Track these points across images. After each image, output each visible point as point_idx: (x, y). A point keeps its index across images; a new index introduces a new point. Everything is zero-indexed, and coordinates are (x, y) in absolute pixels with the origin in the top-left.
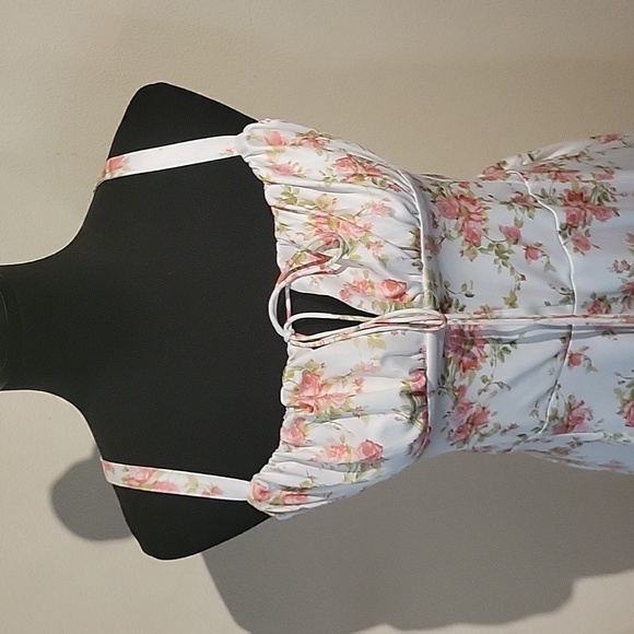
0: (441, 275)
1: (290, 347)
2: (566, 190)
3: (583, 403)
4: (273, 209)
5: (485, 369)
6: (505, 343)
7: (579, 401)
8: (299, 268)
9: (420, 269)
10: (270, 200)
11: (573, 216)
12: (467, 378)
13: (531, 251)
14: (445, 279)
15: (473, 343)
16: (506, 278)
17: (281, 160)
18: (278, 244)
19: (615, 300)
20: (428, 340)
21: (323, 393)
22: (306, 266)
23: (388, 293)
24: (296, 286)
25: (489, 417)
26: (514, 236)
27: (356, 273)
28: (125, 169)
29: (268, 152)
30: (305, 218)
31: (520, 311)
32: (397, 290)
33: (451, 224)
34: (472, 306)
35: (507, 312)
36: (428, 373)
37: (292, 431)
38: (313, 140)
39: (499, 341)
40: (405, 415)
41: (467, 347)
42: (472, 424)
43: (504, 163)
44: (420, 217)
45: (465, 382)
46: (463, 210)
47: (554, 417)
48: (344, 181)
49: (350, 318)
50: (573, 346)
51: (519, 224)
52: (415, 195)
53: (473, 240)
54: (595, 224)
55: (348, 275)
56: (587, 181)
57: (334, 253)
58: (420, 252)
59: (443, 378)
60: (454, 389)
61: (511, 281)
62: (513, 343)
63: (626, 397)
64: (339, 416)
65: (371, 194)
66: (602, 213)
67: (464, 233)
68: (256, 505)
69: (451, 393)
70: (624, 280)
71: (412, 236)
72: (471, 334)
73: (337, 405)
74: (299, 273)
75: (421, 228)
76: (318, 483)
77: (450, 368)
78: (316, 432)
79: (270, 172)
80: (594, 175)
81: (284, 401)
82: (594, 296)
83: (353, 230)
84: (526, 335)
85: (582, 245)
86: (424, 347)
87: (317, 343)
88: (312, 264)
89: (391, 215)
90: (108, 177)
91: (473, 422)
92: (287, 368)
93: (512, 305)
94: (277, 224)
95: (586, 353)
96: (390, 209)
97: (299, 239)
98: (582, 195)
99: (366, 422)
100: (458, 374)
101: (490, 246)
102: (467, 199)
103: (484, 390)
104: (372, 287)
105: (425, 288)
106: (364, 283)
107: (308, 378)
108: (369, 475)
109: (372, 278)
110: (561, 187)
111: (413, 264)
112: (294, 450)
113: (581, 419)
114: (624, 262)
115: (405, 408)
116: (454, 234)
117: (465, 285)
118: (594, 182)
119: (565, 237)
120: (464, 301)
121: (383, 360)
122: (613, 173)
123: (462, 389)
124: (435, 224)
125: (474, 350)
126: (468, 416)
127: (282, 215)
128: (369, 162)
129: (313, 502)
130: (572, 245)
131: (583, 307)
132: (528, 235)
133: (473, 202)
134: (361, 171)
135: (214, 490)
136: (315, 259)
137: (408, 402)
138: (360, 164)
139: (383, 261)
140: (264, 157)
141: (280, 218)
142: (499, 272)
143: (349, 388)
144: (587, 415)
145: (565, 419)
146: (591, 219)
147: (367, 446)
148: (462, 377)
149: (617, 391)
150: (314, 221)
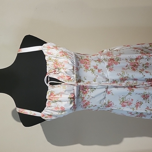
0: (79, 75)
1: (49, 88)
2: (110, 58)
3: (111, 101)
4: (47, 61)
5: (89, 94)
6: (93, 89)
7: (110, 101)
8: (51, 73)
9: (74, 74)
10: (46, 59)
11: (109, 64)
12: (85, 95)
13: (99, 71)
14: (80, 76)
15: (86, 89)
16: (93, 76)
17: (49, 51)
18: (47, 68)
19: (119, 81)
20: (75, 88)
21: (54, 97)
22: (52, 72)
23: (67, 78)
24: (50, 76)
25: (90, 103)
26: (96, 68)
27: (62, 74)
28: (21, 52)
29: (47, 50)
30: (52, 63)
31: (96, 83)
32: (69, 78)
33: (82, 65)
34: (86, 81)
35: (94, 83)
36: (75, 94)
37: (48, 104)
38: (56, 47)
39: (92, 88)
40: (69, 102)
41: (85, 89)
42: (87, 105)
43: (104, 51)
44: (75, 64)
45: (84, 96)
46: (85, 62)
47: (105, 104)
48: (60, 56)
49: (60, 83)
50: (109, 90)
51: (97, 65)
52: (74, 59)
53: (87, 68)
54: (114, 65)
55: (60, 74)
56: (114, 57)
57: (57, 70)
58: (74, 70)
59: (79, 95)
60: (82, 98)
61: (95, 77)
62: (95, 89)
63: (121, 101)
64: (57, 102)
65: (65, 59)
66: (116, 63)
67: (85, 67)
68: (42, 118)
69: (81, 98)
70: (120, 77)
71: (72, 67)
72: (86, 87)
73: (56, 99)
74: (50, 74)
75: (75, 66)
76: (53, 114)
77: (81, 93)
78: (53, 104)
79: (47, 54)
80: (116, 55)
81: (47, 98)
82: (113, 80)
83: (61, 66)
84: (98, 87)
85: (111, 70)
86: (74, 89)
87: (53, 87)
88: (53, 72)
89: (68, 63)
90: (18, 53)
91: (87, 104)
92: (48, 92)
93: (95, 81)
94: (47, 64)
95: (111, 91)
96: (68, 62)
97: (51, 67)
98: (113, 59)
99: (62, 103)
100: (82, 95)
101: (90, 69)
102: (87, 60)
103: (89, 98)
104: (65, 77)
105: (75, 78)
106: (63, 76)
107: (52, 94)
108: (63, 113)
109: (64, 75)
110: (109, 58)
111: (72, 73)
112: (49, 107)
113: (111, 105)
114: (120, 74)
115: (69, 101)
116: (83, 67)
117: (84, 77)
118: (116, 57)
119: (107, 68)
120: (84, 80)
121: (65, 91)
122: (121, 55)
123: (84, 97)
124: (79, 65)
125: (86, 90)
126: (85, 103)
127: (48, 62)
128: (66, 52)
129: (53, 118)
130: (109, 70)
131: (111, 82)
132: (99, 67)
133: (88, 60)
134: (64, 54)
135: (35, 114)
136: (54, 71)
137: (70, 100)
138: (64, 53)
139: (66, 72)
140: (46, 50)
141: (48, 63)
142: (92, 75)
143: (59, 96)
144: (113, 104)
145: (108, 105)
146: (113, 65)
147: (62, 108)
148: (84, 95)
149: (119, 99)
150: (54, 64)
